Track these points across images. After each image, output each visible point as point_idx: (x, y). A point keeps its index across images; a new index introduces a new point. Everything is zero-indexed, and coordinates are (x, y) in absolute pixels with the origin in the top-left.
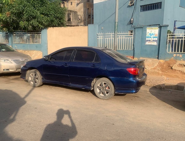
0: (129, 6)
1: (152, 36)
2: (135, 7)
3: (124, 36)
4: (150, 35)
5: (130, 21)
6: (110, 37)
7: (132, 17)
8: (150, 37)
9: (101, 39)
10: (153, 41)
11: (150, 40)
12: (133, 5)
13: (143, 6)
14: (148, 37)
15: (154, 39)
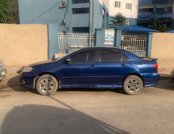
0: (60, 8)
1: (109, 37)
2: (66, 10)
3: (85, 36)
4: (108, 36)
5: (63, 22)
6: (72, 37)
7: (64, 17)
8: (108, 38)
9: (62, 39)
10: (110, 41)
11: (107, 41)
12: (65, 7)
13: (75, 9)
14: (106, 38)
15: (111, 39)
